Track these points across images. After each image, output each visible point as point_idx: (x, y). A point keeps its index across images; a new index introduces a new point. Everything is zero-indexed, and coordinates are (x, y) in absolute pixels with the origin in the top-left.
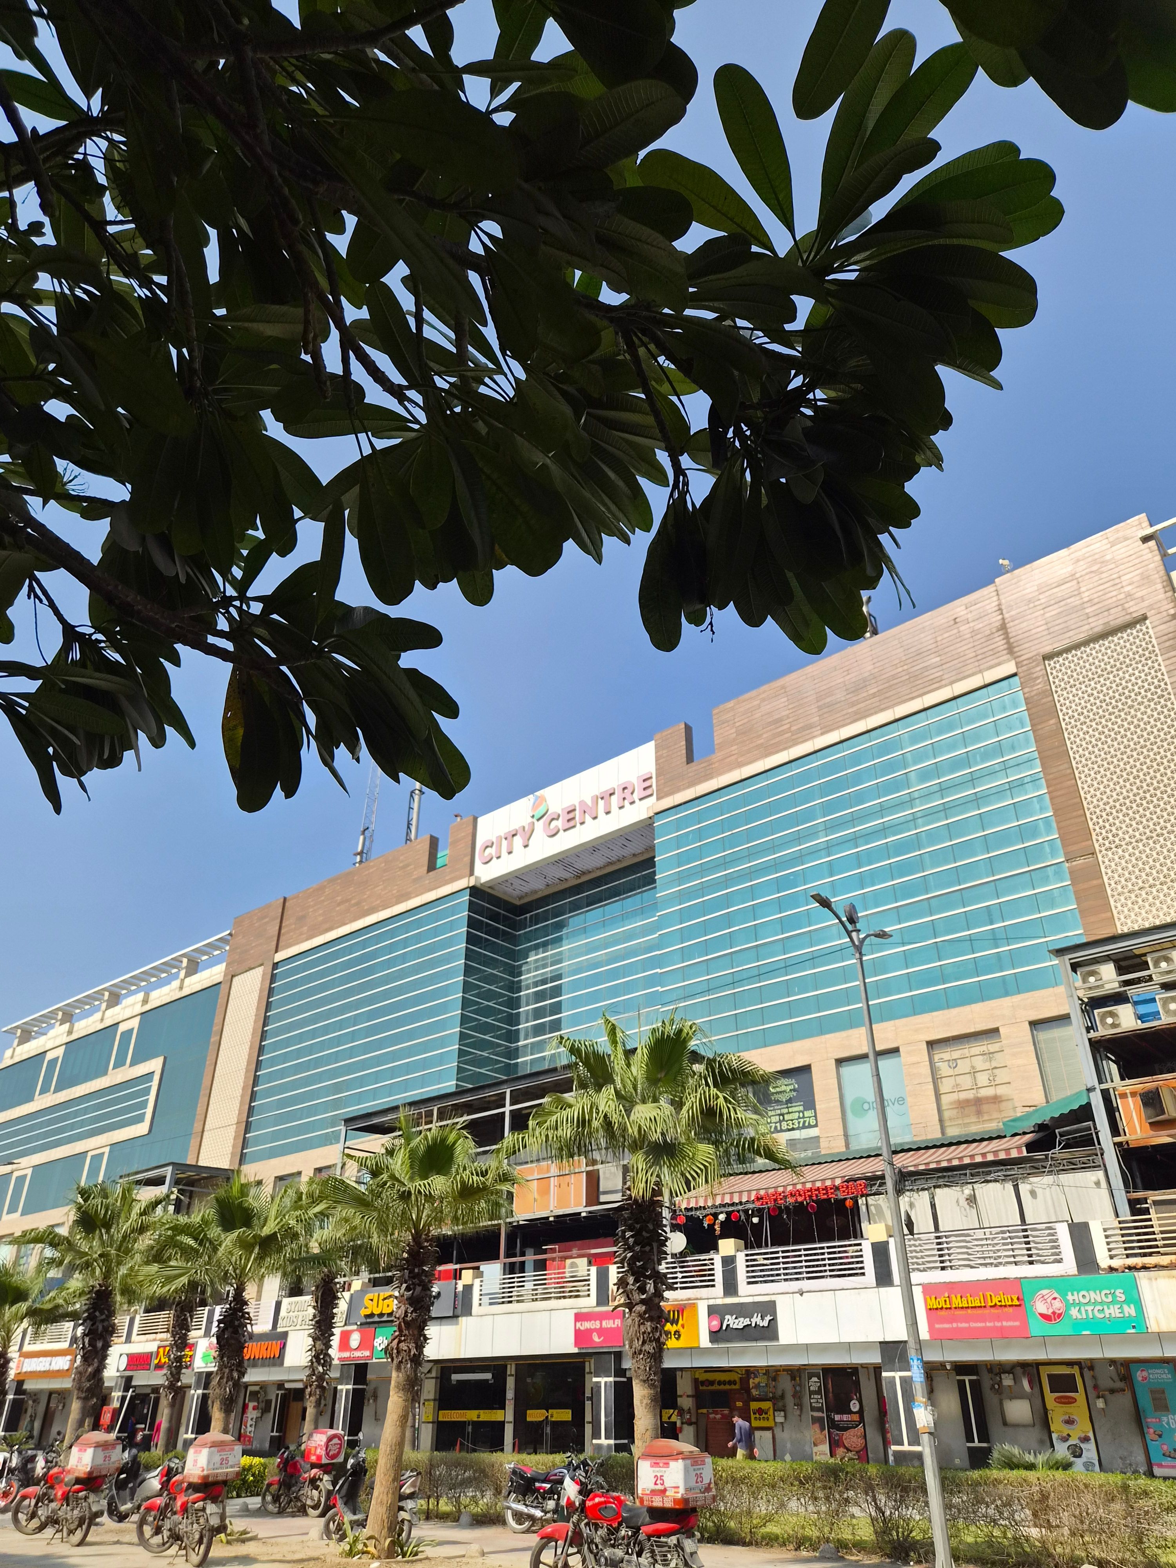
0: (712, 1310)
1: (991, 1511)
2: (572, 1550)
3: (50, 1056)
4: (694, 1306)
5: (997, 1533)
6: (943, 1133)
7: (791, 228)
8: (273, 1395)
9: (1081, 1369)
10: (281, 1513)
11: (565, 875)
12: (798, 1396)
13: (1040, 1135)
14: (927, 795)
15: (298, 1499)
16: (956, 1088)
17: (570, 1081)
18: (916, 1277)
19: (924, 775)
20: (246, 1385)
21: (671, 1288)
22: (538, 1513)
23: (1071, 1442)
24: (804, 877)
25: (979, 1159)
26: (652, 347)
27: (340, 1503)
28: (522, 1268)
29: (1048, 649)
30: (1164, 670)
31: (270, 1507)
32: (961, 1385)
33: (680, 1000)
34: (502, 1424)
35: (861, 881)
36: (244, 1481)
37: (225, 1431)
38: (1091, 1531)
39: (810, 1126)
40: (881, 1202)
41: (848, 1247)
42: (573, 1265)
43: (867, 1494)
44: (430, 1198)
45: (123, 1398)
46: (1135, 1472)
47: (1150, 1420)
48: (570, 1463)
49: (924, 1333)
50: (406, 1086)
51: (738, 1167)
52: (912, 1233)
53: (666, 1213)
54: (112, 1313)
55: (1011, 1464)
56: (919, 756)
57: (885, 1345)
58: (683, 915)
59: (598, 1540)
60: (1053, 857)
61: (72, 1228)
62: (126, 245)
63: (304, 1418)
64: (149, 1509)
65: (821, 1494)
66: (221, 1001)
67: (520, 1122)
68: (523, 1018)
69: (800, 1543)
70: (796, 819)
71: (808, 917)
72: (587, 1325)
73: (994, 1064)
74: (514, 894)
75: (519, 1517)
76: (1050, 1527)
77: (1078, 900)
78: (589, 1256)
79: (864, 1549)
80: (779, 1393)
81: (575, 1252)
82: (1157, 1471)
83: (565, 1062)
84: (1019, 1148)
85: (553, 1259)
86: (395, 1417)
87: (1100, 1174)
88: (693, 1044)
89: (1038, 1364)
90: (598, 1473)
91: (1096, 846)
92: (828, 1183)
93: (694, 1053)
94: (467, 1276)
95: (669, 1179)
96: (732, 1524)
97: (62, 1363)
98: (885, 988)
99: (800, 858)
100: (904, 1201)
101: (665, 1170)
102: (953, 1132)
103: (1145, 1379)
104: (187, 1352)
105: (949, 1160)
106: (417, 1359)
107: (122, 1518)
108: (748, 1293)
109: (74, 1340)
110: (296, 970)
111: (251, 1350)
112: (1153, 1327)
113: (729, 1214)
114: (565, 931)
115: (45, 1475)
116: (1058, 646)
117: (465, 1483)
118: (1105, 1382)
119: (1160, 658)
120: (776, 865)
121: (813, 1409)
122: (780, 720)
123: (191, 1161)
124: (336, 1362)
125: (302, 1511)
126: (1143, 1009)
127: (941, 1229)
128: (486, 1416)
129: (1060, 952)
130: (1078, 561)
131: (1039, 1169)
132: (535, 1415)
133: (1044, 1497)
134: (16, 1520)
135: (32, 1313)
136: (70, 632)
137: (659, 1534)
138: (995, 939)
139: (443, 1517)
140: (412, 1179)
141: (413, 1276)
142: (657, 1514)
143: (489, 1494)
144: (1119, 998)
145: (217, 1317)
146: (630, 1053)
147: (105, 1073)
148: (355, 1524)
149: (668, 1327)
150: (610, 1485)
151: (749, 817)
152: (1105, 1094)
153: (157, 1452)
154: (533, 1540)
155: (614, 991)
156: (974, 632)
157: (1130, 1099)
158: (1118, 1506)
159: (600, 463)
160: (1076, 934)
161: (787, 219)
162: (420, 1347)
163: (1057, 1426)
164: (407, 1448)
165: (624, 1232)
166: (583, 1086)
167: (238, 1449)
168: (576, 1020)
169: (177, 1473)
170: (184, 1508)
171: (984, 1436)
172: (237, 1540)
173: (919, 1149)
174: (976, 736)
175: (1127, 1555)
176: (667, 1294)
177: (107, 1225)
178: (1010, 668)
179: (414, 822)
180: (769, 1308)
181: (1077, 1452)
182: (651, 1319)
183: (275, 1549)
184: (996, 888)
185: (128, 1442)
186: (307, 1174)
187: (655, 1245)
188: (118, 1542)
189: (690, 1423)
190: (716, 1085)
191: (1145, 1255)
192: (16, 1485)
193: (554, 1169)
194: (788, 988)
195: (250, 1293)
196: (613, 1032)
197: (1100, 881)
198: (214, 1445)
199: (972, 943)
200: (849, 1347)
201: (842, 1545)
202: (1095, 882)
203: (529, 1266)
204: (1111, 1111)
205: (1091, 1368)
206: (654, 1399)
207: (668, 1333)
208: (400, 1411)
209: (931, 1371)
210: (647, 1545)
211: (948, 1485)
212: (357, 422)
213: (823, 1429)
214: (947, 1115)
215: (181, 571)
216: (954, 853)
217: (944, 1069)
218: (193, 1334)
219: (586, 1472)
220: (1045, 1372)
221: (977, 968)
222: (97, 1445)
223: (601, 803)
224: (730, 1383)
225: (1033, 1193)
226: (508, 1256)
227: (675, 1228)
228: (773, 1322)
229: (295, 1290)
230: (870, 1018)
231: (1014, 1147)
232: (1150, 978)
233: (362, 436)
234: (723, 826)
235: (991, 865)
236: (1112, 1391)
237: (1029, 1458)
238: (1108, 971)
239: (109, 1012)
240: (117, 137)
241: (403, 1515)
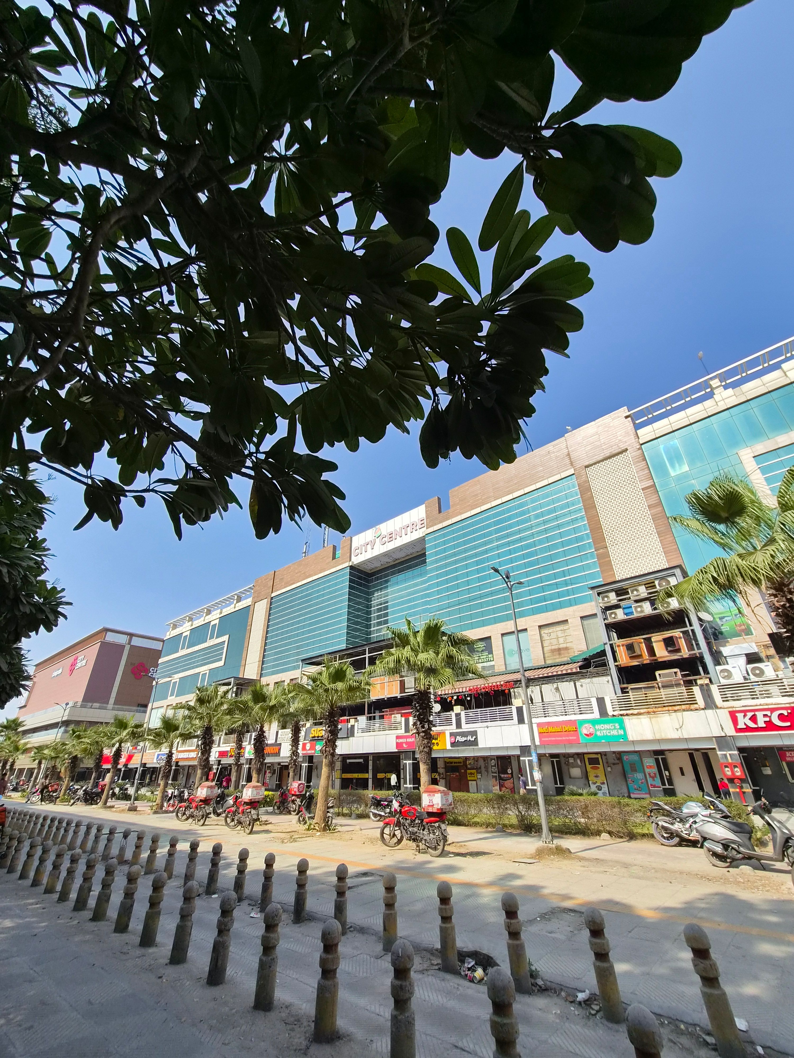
0: (451, 734)
1: (565, 812)
2: (396, 829)
3: (184, 635)
4: (444, 733)
5: (567, 821)
6: (545, 662)
7: (479, 292)
8: (277, 767)
9: (601, 755)
10: (281, 813)
11: (389, 561)
12: (486, 768)
13: (585, 662)
14: (538, 525)
15: (287, 808)
16: (551, 644)
17: (392, 644)
18: (534, 720)
19: (537, 516)
20: (266, 764)
21: (435, 726)
22: (383, 814)
23: (597, 784)
24: (488, 559)
25: (560, 673)
26: (423, 343)
27: (304, 810)
28: (374, 718)
29: (587, 463)
30: (635, 471)
31: (276, 811)
32: (552, 762)
33: (437, 611)
34: (368, 779)
35: (511, 560)
36: (266, 801)
37: (258, 782)
38: (606, 820)
39: (491, 661)
40: (520, 691)
41: (506, 708)
42: (395, 717)
43: (515, 806)
44: (336, 691)
45: (218, 769)
46: (623, 796)
47: (629, 775)
48: (395, 794)
49: (537, 743)
50: (326, 646)
51: (461, 678)
52: (532, 703)
53: (432, 697)
54: (212, 736)
55: (573, 794)
56: (534, 509)
57: (522, 748)
58: (438, 576)
59: (407, 825)
60: (590, 550)
61: (195, 703)
62: (207, 308)
63: (289, 777)
64: (229, 812)
65: (496, 806)
66: (251, 613)
67: (372, 661)
68: (372, 619)
69: (488, 825)
70: (484, 536)
71: (490, 576)
72: (401, 741)
73: (566, 634)
74: (368, 568)
75: (375, 815)
76: (589, 818)
77: (600, 567)
78: (401, 713)
79: (514, 827)
80: (479, 767)
81: (395, 712)
82: (632, 796)
83: (390, 637)
84: (576, 668)
85: (387, 715)
86: (325, 777)
87: (609, 678)
88: (442, 629)
89: (584, 754)
90: (406, 798)
91: (608, 544)
92: (498, 683)
93: (443, 632)
94: (352, 722)
95: (433, 681)
96: (460, 818)
97: (193, 755)
98: (521, 604)
99: (486, 552)
100: (529, 691)
101: (432, 679)
102: (549, 662)
103: (627, 759)
104: (242, 751)
105: (548, 673)
106: (333, 755)
107: (218, 815)
108: (465, 727)
109: (198, 746)
110: (280, 600)
111: (267, 750)
112: (631, 739)
113: (458, 696)
114: (389, 584)
115: (188, 798)
116: (591, 462)
117: (353, 802)
118: (611, 761)
119: (633, 466)
120: (476, 555)
121: (492, 772)
122: (477, 495)
123: (241, 676)
124: (301, 755)
125: (289, 813)
126: (627, 611)
127: (544, 700)
128: (361, 776)
129: (593, 588)
130: (599, 427)
131: (584, 676)
132: (380, 776)
133: (586, 807)
134: (177, 816)
135: (181, 735)
136: (188, 466)
137: (431, 822)
138: (566, 583)
139: (344, 815)
140: (329, 684)
141: (330, 721)
142: (430, 814)
143: (363, 806)
144: (617, 607)
145: (253, 737)
146: (416, 633)
147: (206, 641)
148: (309, 818)
149: (434, 741)
150: (411, 802)
151: (464, 535)
152: (611, 646)
153: (232, 788)
154: (381, 824)
155: (410, 608)
156: (557, 457)
157: (621, 647)
158: (616, 810)
159: (402, 392)
160: (600, 580)
161: (477, 288)
162: (334, 750)
163: (591, 778)
164: (330, 788)
165: (415, 704)
166: (397, 646)
167: (263, 788)
168: (394, 619)
169: (239, 798)
170: (243, 812)
171: (562, 782)
172: (264, 824)
173: (535, 669)
174: (558, 500)
175: (620, 829)
176: (433, 729)
177: (209, 702)
178: (572, 471)
179: (326, 540)
180: (474, 733)
181: (599, 788)
182: (427, 738)
183: (279, 828)
184: (567, 563)
185: (220, 785)
186: (287, 681)
187: (428, 709)
188: (217, 825)
189: (443, 778)
190: (452, 646)
191: (627, 710)
192: (177, 802)
193: (387, 679)
194: (481, 605)
195: (266, 728)
196: (409, 623)
197: (609, 559)
198: (254, 787)
199: (557, 585)
200: (507, 748)
201: (505, 826)
202: (607, 559)
203: (377, 717)
204: (614, 652)
205: (605, 755)
206: (428, 770)
207: (434, 743)
208: (327, 774)
209: (540, 757)
210: (426, 827)
211: (548, 802)
212: (301, 379)
213: (496, 780)
214: (546, 655)
215: (230, 440)
216: (549, 548)
217: (545, 637)
218: (244, 744)
219: (402, 798)
220: (586, 757)
221: (559, 595)
222: (208, 787)
223: (403, 530)
224: (459, 763)
225: (582, 686)
226: (368, 713)
227: (436, 702)
228: (476, 739)
229: (284, 727)
230: (515, 616)
231: (574, 668)
232: (630, 598)
233: (303, 384)
234: (454, 539)
235: (565, 553)
236: (614, 764)
237: (580, 791)
238: (612, 596)
239: (207, 617)
240: (202, 264)
241: (329, 814)
